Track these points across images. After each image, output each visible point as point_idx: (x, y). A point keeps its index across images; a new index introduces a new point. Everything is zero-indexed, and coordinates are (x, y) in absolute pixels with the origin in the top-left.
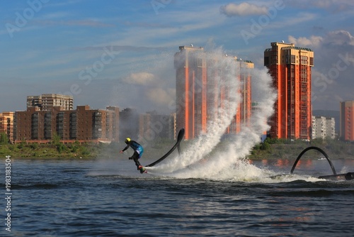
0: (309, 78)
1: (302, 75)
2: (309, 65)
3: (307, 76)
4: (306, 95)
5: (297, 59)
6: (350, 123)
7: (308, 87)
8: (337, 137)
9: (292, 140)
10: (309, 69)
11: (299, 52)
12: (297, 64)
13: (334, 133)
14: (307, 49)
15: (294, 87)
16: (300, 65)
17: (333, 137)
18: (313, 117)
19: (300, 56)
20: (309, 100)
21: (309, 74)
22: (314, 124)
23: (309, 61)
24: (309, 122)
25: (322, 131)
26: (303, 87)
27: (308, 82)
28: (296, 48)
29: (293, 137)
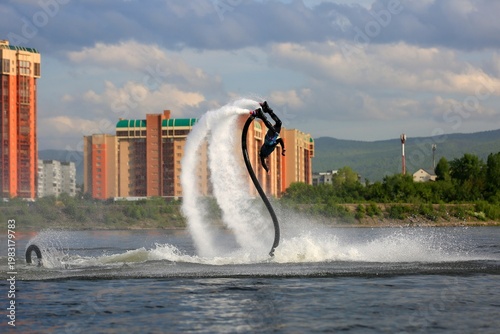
0: (32, 97)
1: (22, 93)
2: (32, 76)
3: (30, 93)
4: (28, 125)
5: (13, 66)
6: (100, 170)
7: (32, 111)
8: (80, 194)
9: (5, 200)
10: (32, 82)
11: (17, 55)
12: (13, 73)
13: (74, 188)
14: (29, 50)
15: (8, 112)
16: (18, 76)
17: (73, 195)
18: (40, 162)
19: (18, 61)
20: (32, 133)
21: (32, 89)
22: (40, 173)
23: (32, 68)
24: (32, 169)
25: (55, 185)
26: (23, 111)
27: (32, 104)
28: (12, 48)
29: (7, 195)
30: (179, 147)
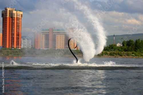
0: (20, 23)
1: (18, 21)
2: (20, 17)
3: (20, 22)
4: (19, 30)
5: (16, 15)
6: (37, 42)
7: (20, 26)
8: (32, 48)
9: (13, 49)
10: (20, 19)
11: (17, 12)
12: (15, 17)
13: (30, 46)
14: (20, 11)
15: (14, 27)
16: (17, 17)
17: (30, 48)
18: (22, 39)
19: (17, 14)
20: (20, 32)
21: (20, 21)
22: (22, 42)
23: (20, 16)
24: (20, 41)
25: (26, 45)
26: (18, 26)
27: (20, 25)
28: (15, 10)
29: (13, 47)
30: (57, 36)
